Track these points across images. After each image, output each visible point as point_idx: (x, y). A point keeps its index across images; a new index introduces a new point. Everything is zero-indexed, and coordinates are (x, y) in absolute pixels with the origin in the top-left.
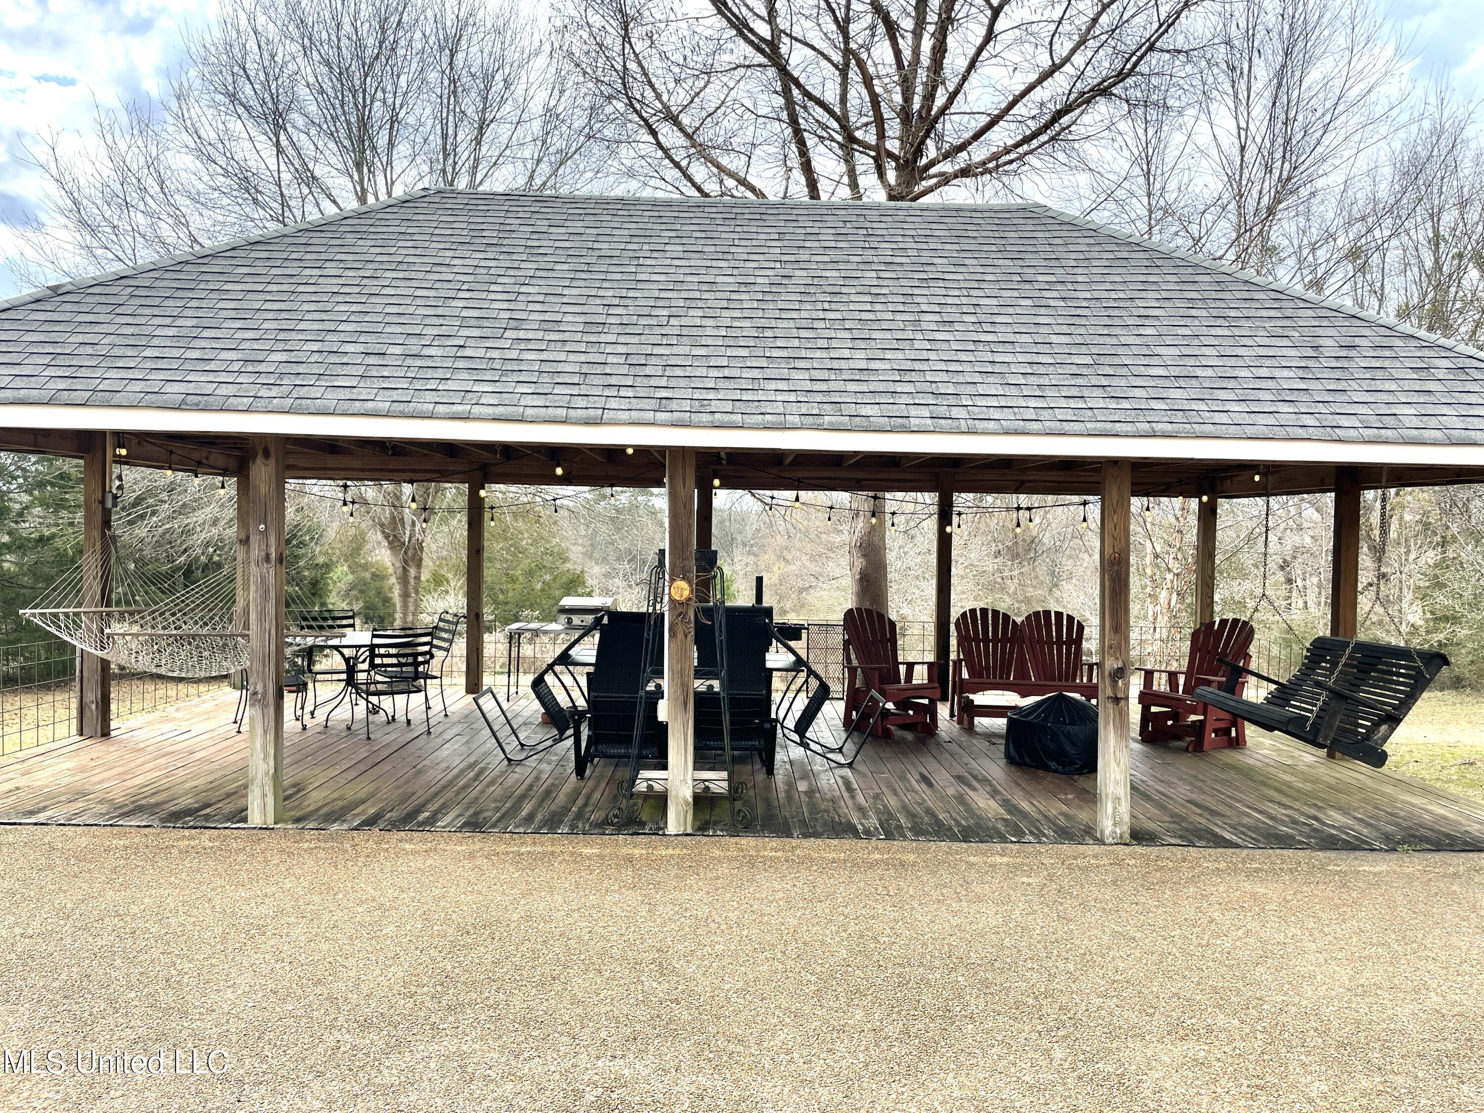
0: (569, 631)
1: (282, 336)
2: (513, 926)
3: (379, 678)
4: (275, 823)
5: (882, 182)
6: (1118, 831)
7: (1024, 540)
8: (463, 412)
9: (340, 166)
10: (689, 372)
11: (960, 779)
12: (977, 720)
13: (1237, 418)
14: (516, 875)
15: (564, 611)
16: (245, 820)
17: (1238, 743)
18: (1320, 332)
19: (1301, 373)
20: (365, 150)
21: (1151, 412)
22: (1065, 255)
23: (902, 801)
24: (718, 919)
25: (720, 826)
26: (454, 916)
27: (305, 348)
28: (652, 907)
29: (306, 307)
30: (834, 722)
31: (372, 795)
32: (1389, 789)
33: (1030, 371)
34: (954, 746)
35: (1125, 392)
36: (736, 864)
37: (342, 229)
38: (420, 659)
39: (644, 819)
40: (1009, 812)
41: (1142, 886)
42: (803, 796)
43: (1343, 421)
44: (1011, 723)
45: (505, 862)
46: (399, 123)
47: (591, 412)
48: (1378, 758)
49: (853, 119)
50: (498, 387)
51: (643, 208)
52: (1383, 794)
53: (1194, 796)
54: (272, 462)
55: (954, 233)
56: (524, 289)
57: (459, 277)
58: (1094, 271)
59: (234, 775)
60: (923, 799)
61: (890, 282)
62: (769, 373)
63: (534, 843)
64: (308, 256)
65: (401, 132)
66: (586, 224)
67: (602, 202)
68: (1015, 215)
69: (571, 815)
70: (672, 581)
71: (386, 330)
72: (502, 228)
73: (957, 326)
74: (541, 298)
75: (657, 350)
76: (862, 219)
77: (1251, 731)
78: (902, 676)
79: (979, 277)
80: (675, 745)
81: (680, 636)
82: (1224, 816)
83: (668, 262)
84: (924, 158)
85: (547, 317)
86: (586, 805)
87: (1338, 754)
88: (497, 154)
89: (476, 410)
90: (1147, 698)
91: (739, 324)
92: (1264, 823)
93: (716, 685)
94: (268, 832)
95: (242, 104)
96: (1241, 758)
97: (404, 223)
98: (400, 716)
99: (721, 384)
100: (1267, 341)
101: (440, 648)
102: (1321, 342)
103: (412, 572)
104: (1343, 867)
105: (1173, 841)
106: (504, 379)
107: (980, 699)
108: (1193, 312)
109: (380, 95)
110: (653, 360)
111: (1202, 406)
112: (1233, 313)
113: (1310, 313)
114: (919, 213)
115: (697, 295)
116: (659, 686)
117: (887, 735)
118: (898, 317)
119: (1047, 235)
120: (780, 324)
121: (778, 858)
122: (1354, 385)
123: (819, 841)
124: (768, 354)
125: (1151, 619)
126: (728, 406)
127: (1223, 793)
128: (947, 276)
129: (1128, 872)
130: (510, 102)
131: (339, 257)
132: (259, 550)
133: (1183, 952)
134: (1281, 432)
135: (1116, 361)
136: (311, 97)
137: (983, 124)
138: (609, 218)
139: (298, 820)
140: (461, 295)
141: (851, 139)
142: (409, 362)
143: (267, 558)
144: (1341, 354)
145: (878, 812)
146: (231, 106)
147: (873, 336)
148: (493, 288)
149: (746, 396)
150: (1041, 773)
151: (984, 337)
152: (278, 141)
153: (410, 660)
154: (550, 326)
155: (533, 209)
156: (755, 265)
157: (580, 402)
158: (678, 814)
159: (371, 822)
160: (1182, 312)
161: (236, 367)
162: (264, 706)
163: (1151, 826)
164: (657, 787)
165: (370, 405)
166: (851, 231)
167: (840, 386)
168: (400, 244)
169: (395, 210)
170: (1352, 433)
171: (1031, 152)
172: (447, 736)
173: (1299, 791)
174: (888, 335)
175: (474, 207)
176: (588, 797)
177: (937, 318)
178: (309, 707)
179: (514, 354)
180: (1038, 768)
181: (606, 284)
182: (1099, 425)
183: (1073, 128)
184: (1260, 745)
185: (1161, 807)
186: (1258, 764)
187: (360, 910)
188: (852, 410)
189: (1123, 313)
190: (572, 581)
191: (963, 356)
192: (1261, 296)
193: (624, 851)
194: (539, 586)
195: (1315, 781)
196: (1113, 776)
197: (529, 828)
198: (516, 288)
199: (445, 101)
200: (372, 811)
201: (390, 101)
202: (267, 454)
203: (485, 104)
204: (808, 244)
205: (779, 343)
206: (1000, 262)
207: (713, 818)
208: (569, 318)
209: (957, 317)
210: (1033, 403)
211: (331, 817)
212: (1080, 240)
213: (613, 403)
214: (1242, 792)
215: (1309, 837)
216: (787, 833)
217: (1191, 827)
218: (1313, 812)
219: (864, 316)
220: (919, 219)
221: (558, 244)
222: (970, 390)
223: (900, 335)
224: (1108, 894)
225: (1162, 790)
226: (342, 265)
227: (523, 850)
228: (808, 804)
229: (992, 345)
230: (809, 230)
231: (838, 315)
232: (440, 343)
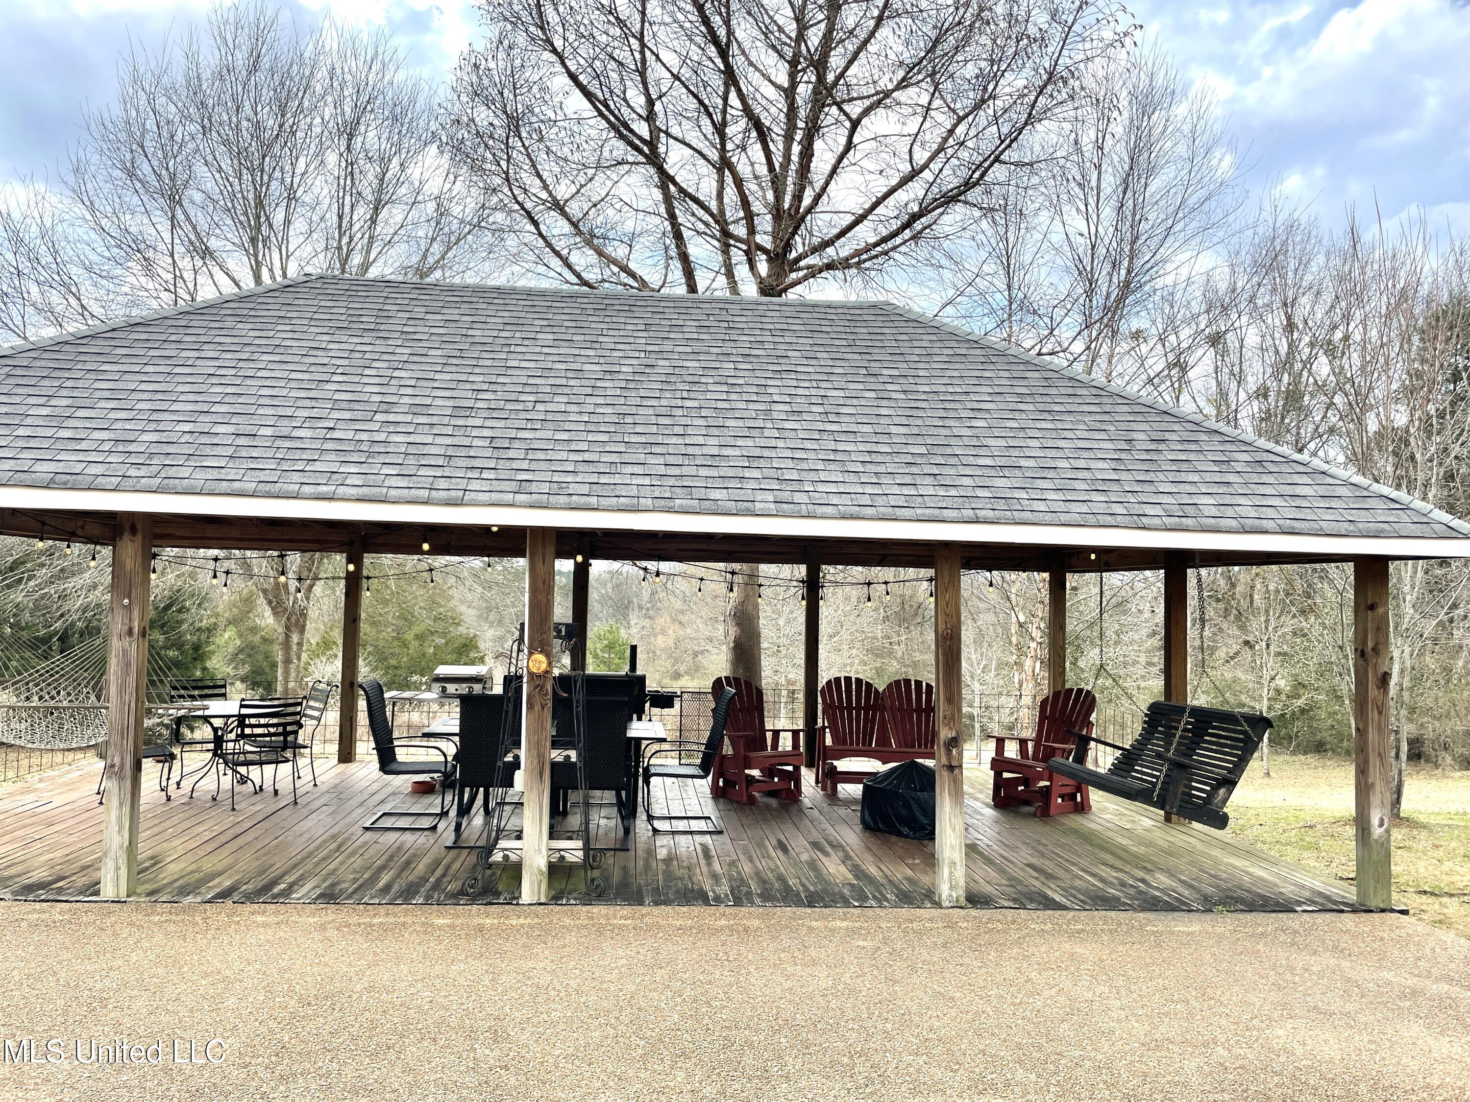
0: (443, 700)
1: (155, 416)
2: (355, 997)
3: (248, 748)
4: (128, 896)
5: (753, 274)
6: (954, 895)
7: (911, 606)
8: (328, 493)
9: (237, 241)
10: (550, 455)
11: (816, 845)
12: (840, 787)
13: (1055, 506)
14: (365, 946)
15: (438, 679)
16: (97, 893)
17: (1082, 808)
18: (1135, 426)
19: (1114, 465)
20: (260, 226)
21: (976, 500)
22: (909, 351)
23: (756, 867)
24: (558, 987)
25: (575, 895)
26: (298, 987)
27: (176, 429)
28: (495, 977)
29: (180, 388)
30: (703, 789)
31: (231, 867)
32: (1216, 853)
33: (869, 459)
34: (815, 812)
35: (954, 480)
36: (584, 932)
37: (223, 312)
38: (289, 728)
39: (501, 888)
40: (856, 877)
41: (970, 948)
42: (660, 864)
43: (1149, 510)
44: (866, 789)
45: (355, 932)
46: (296, 201)
47: (453, 494)
48: (1221, 821)
49: (728, 214)
50: (364, 469)
51: (518, 297)
52: (1210, 857)
53: (1033, 861)
54: (139, 538)
55: (809, 328)
56: (396, 373)
57: (334, 361)
58: (935, 366)
59: (92, 848)
60: (777, 866)
61: (747, 374)
62: (626, 458)
63: (387, 914)
64: (187, 338)
65: (298, 210)
66: (462, 311)
67: (479, 291)
68: (866, 311)
69: (428, 885)
70: (531, 654)
71: (258, 412)
72: (381, 313)
73: (805, 416)
74: (413, 382)
75: (522, 434)
76: (724, 313)
77: (1096, 796)
78: (769, 742)
79: (828, 370)
80: (531, 815)
81: (537, 708)
82: (1058, 879)
83: (538, 349)
84: (794, 251)
85: (417, 401)
86: (444, 875)
87: (1174, 818)
88: (392, 231)
89: (341, 490)
90: (999, 764)
91: (601, 411)
92: (1094, 885)
93: (573, 755)
94: (119, 905)
95: (140, 181)
96: (1085, 822)
97: (285, 308)
98: (268, 785)
99: (581, 467)
100: (1086, 435)
101: (312, 717)
102: (1135, 436)
103: (295, 638)
104: (1160, 928)
105: (1006, 904)
106: (370, 460)
107: (844, 765)
108: (1022, 406)
109: (277, 174)
110: (516, 444)
111: (1023, 495)
112: (1057, 408)
113: (1126, 408)
114: (778, 308)
115: (564, 382)
116: (517, 758)
117: (752, 801)
118: (752, 406)
119: (894, 331)
120: (641, 411)
121: (627, 926)
122: (1161, 476)
123: (669, 909)
124: (626, 440)
125: (1017, 686)
126: (585, 489)
127: (1061, 857)
128: (799, 369)
129: (959, 934)
130: (406, 185)
131: (218, 339)
132: (122, 624)
133: (996, 1009)
134: (1092, 520)
135: (949, 451)
136: (209, 175)
137: (848, 223)
138: (484, 306)
139: (151, 893)
140: (336, 378)
141: (726, 234)
142: (279, 443)
143: (130, 632)
144: (1152, 447)
145: (731, 879)
146: (129, 182)
147: (727, 424)
148: (367, 372)
149: (604, 479)
150: (894, 838)
151: (829, 427)
152: (173, 216)
153: (280, 729)
154: (418, 410)
155: (411, 296)
156: (620, 354)
157: (442, 484)
158: (532, 883)
159: (225, 894)
160: (1012, 406)
161: (106, 447)
162: (121, 779)
163: (988, 889)
164: (513, 857)
165: (237, 485)
166: (713, 324)
167: (692, 471)
168: (280, 328)
169: (277, 294)
170: (1156, 521)
171: (894, 248)
172: (313, 806)
173: (1134, 855)
174: (740, 423)
175: (354, 293)
176: (448, 868)
177: (787, 408)
178: (175, 776)
179: (382, 437)
180: (890, 833)
181: (477, 370)
182: (927, 511)
183: (934, 227)
184: (1104, 810)
185: (1002, 871)
186: (1099, 828)
187: (204, 982)
188: (701, 494)
189: (957, 406)
190: (465, 645)
191: (808, 445)
192: (1084, 392)
193: (476, 921)
194: (431, 650)
195: (1149, 844)
196: (948, 842)
197: (384, 898)
198: (389, 373)
199: (342, 181)
200: (227, 883)
201: (288, 180)
202: (133, 531)
203: (381, 186)
204: (672, 335)
205: (639, 429)
206: (850, 356)
207: (570, 887)
208: (439, 402)
209: (805, 408)
210: (869, 489)
211: (184, 891)
212: (924, 337)
213: (475, 485)
214: (1079, 856)
215: (1133, 898)
216: (639, 901)
217: (1025, 890)
218: (1141, 874)
219: (720, 405)
220: (777, 314)
221: (433, 330)
222: (813, 476)
223: (751, 423)
224: (937, 955)
225: (1005, 854)
226: (220, 348)
227: (376, 921)
228: (664, 872)
229: (836, 434)
230: (674, 322)
231: (695, 404)
232: (311, 425)
